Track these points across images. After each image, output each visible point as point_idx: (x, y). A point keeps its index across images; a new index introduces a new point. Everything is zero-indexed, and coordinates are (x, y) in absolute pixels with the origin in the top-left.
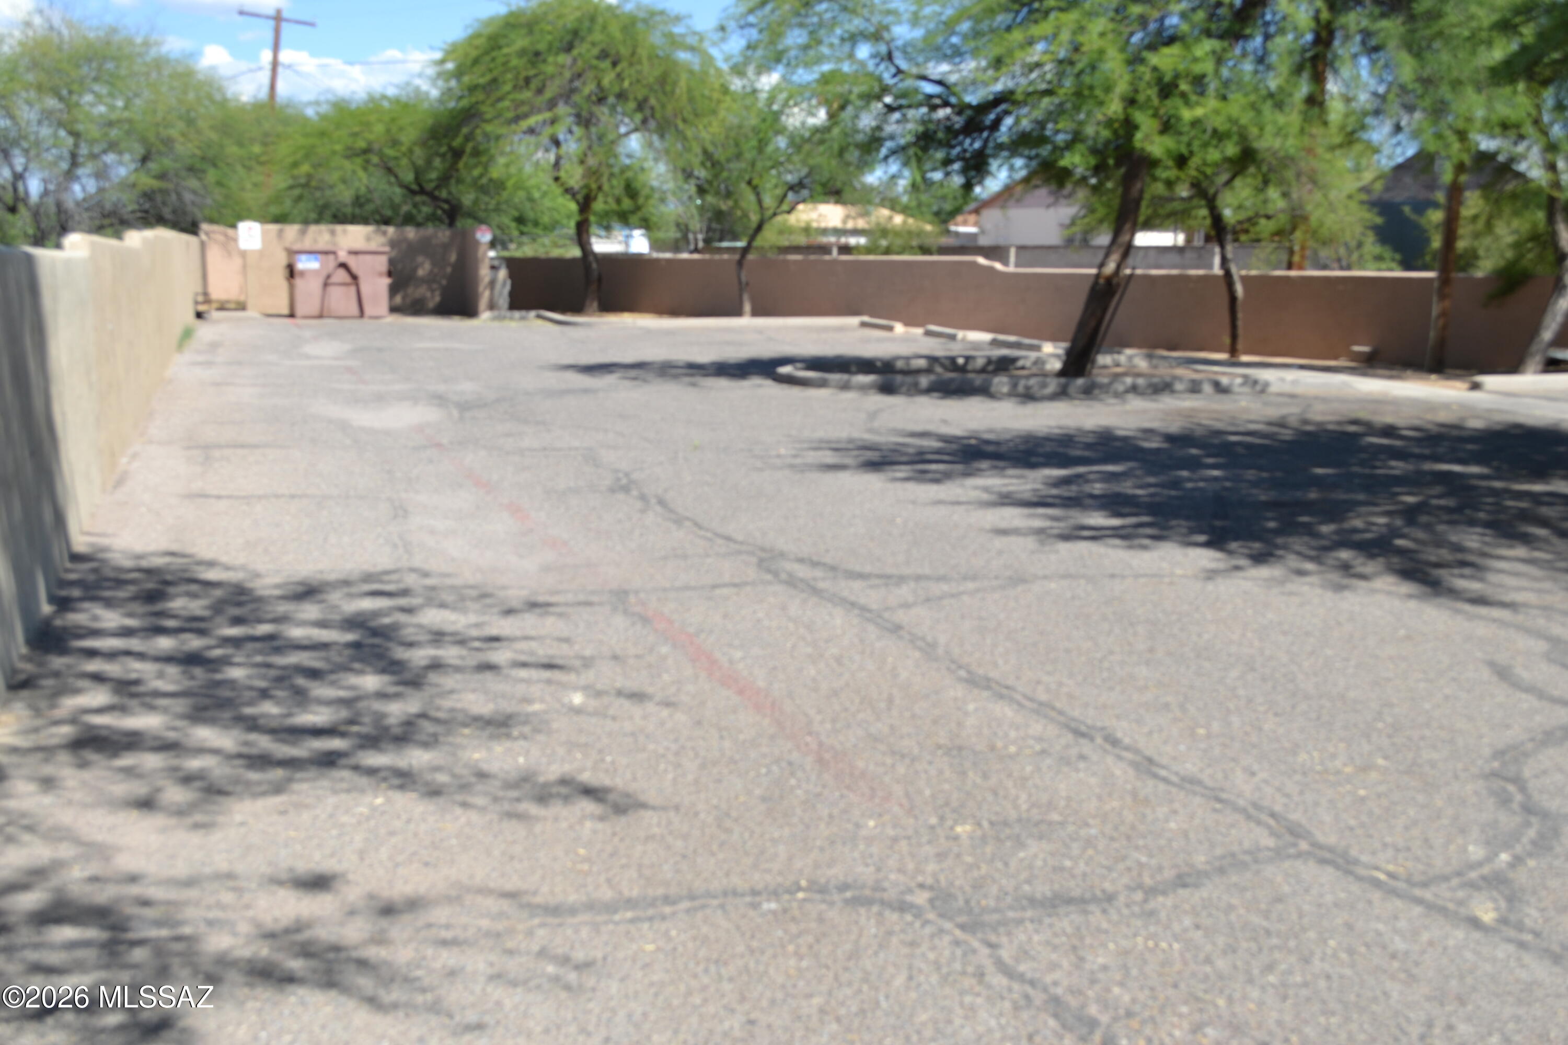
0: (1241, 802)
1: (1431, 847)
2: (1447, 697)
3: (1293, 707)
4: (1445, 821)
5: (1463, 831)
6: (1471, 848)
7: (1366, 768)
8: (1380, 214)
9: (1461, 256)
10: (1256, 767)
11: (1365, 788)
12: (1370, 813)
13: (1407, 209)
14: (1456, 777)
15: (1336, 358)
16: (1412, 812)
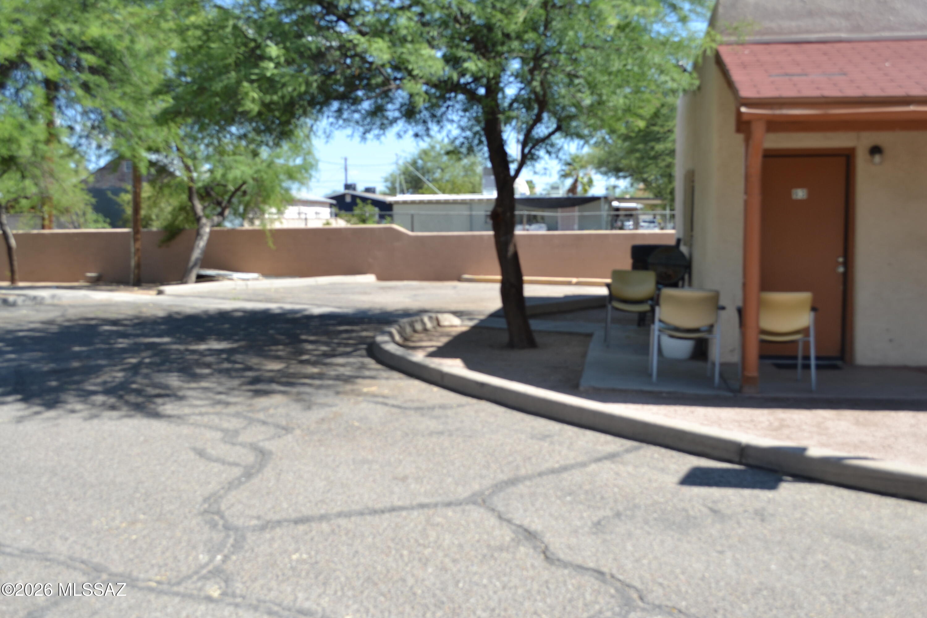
0: (62, 558)
1: (179, 561)
2: (173, 472)
3: (85, 493)
4: (184, 544)
5: (194, 548)
6: (201, 556)
7: (134, 522)
8: (94, 197)
9: (143, 220)
10: (67, 535)
11: (135, 534)
12: (141, 549)
13: (109, 194)
14: (186, 517)
15: (77, 281)
16: (164, 542)
